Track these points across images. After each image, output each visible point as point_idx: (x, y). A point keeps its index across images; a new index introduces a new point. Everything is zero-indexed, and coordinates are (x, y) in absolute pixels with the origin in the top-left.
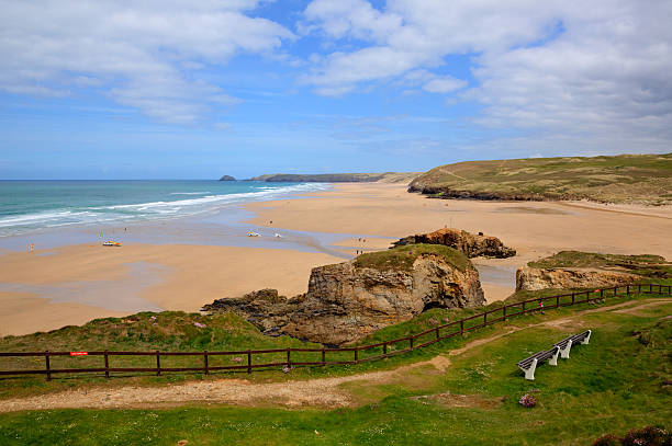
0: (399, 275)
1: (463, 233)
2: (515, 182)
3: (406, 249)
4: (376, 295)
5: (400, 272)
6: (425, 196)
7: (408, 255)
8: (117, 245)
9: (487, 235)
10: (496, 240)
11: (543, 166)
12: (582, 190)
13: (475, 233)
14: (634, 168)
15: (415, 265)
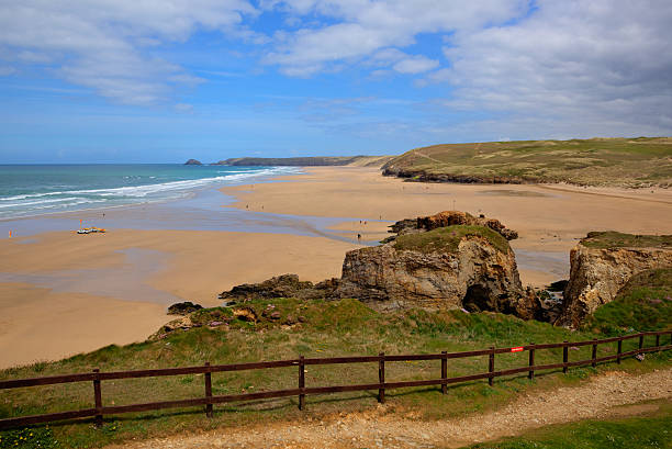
0: (444, 257)
1: (468, 215)
2: (493, 165)
3: (448, 231)
4: (420, 278)
5: (446, 254)
6: (400, 180)
7: (452, 237)
8: (102, 232)
9: (488, 217)
10: (497, 223)
11: (518, 150)
12: (560, 173)
13: (476, 215)
14: (607, 152)
15: (460, 246)
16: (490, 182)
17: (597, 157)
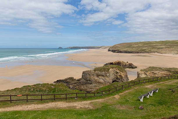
0: (106, 73)
1: (123, 62)
2: (137, 48)
3: (108, 66)
4: (100, 78)
6: (112, 52)
7: (108, 68)
9: (129, 62)
10: (131, 64)
11: (145, 44)
12: (155, 50)
13: (126, 62)
14: (170, 44)
15: (110, 70)
16: (136, 53)
17: (167, 45)
